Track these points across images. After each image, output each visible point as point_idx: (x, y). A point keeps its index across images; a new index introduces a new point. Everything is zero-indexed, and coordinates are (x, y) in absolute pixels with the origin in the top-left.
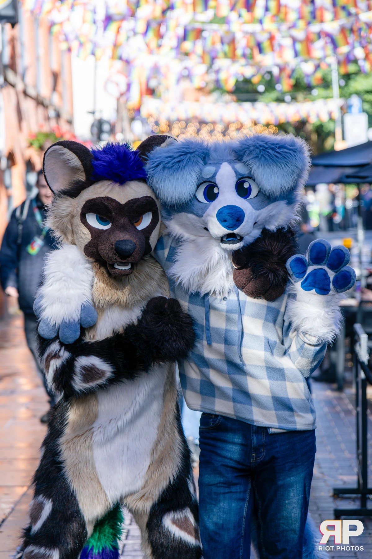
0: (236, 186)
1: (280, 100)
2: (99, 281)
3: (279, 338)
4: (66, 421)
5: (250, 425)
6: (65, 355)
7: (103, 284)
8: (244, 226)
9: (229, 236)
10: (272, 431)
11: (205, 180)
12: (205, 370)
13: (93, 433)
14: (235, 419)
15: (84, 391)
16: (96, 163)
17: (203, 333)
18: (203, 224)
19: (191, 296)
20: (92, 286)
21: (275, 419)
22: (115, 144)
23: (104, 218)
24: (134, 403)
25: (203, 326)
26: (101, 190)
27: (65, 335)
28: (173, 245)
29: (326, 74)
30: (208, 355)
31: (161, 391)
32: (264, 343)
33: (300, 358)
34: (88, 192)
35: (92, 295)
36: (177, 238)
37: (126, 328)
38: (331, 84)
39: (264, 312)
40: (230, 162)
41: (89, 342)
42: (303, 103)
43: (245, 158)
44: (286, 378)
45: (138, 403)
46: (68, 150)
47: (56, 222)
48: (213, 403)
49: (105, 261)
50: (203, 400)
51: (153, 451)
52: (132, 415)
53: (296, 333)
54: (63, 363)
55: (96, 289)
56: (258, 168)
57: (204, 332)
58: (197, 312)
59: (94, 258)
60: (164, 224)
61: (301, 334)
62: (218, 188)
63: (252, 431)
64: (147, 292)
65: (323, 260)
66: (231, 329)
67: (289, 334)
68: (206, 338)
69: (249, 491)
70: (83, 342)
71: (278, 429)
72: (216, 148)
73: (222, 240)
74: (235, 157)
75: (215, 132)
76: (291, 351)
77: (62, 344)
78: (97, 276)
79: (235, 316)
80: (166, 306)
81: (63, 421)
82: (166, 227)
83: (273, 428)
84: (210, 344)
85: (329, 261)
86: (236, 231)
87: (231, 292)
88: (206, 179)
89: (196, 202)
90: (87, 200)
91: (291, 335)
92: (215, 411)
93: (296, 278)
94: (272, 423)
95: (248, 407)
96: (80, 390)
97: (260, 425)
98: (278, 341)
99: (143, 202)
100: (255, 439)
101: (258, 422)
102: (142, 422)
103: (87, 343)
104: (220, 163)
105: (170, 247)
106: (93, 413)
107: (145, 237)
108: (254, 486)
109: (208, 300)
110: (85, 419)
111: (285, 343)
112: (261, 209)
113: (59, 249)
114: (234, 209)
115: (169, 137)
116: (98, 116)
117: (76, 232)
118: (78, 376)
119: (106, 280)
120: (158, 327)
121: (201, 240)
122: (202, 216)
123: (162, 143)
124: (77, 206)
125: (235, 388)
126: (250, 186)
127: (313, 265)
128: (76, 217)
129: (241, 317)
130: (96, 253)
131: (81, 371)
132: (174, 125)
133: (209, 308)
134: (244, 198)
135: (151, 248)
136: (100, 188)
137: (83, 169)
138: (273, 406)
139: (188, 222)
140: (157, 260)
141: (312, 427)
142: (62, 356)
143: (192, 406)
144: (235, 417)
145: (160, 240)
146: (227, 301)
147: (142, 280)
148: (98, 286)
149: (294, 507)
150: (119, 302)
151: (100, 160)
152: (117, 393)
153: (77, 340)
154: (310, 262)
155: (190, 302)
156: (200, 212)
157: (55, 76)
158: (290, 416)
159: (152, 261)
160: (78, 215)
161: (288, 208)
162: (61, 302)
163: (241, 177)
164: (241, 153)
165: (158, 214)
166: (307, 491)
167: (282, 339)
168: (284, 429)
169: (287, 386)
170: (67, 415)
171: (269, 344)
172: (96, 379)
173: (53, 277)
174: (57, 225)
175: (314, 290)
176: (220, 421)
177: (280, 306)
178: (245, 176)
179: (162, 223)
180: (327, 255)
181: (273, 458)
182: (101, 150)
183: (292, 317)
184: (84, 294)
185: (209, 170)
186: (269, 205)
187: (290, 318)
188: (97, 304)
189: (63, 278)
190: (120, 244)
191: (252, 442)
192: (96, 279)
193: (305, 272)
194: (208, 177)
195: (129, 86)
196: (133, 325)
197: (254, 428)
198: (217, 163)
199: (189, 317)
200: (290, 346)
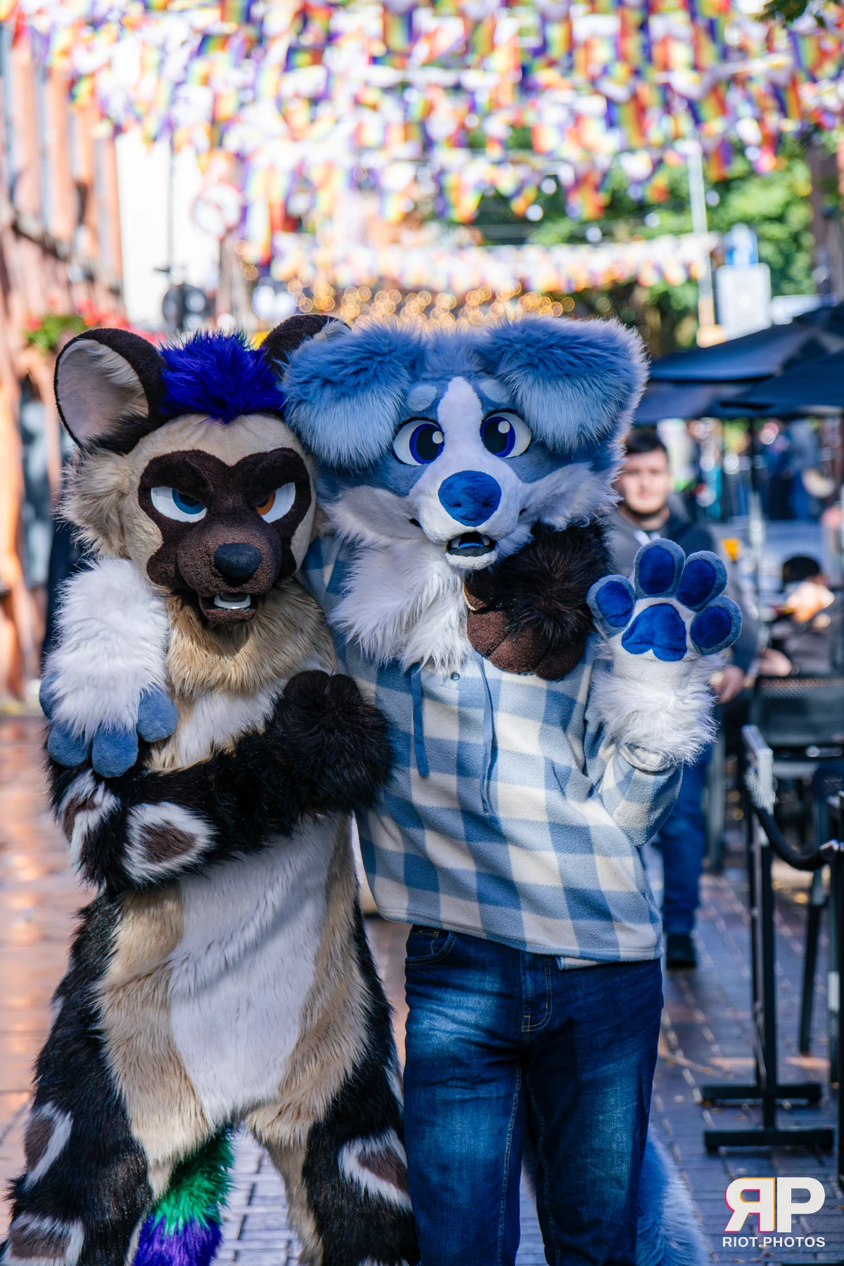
0: (481, 430)
1: (576, 239)
2: (182, 637)
3: (577, 761)
4: (112, 946)
5: (518, 951)
6: (106, 802)
7: (190, 643)
8: (500, 517)
9: (465, 537)
10: (566, 963)
11: (413, 415)
12: (414, 832)
13: (171, 971)
14: (484, 940)
15: (150, 881)
16: (171, 376)
17: (409, 751)
18: (408, 512)
19: (382, 669)
20: (167, 650)
21: (573, 937)
22: (214, 335)
23: (191, 496)
24: (263, 905)
25: (410, 735)
26: (183, 435)
27: (103, 757)
28: (341, 558)
29: (676, 181)
30: (421, 798)
31: (322, 878)
32: (543, 772)
33: (623, 803)
34: (153, 440)
35: (167, 668)
36: (349, 540)
37: (240, 740)
38: (689, 202)
39: (542, 703)
40: (469, 376)
41: (159, 773)
42: (627, 243)
43: (502, 370)
44: (595, 847)
45: (270, 904)
46: (110, 350)
47: (85, 506)
48: (436, 905)
49: (195, 591)
50: (413, 898)
51: (307, 1011)
52: (257, 931)
53: (613, 747)
54: (102, 819)
55: (175, 655)
56: (531, 388)
57: (412, 749)
58: (396, 704)
59: (169, 586)
60: (321, 510)
61: (626, 748)
62: (443, 434)
63: (522, 965)
64: (288, 660)
65: (669, 586)
66: (471, 742)
67: (598, 750)
68: (415, 762)
69: (516, 1095)
70: (146, 773)
71: (579, 958)
72: (439, 346)
73: (450, 546)
74: (481, 365)
75: (436, 310)
76: (604, 788)
77: (98, 778)
78: (176, 627)
79: (478, 714)
80: (327, 690)
81: (106, 946)
82: (326, 518)
83: (568, 957)
84: (424, 774)
85: (680, 587)
86: (482, 528)
87: (469, 661)
88: (416, 412)
89: (394, 464)
90: (152, 457)
91: (604, 752)
92: (440, 921)
93: (611, 627)
94: (565, 947)
95: (512, 911)
96: (144, 879)
97: (539, 952)
98: (574, 766)
99: (275, 461)
100: (529, 981)
101: (535, 943)
102: (279, 946)
103: (155, 775)
104: (448, 377)
105: (337, 562)
106: (172, 928)
107: (281, 538)
108: (528, 1083)
109: (419, 675)
110: (153, 942)
111: (589, 771)
112: (535, 480)
113: (92, 569)
114: (478, 478)
115: (331, 319)
116: (177, 278)
117: (129, 529)
118: (136, 848)
119: (197, 636)
120: (311, 735)
121: (403, 546)
122: (407, 494)
123: (316, 332)
124: (130, 473)
125: (483, 870)
126: (512, 429)
127: (645, 597)
128: (129, 496)
129: (492, 714)
130: (173, 576)
131: (142, 837)
132: (345, 295)
133: (421, 694)
134: (499, 456)
135: (294, 563)
136: (181, 430)
137: (142, 391)
138: (567, 910)
139: (375, 508)
140: (308, 590)
141: (653, 953)
142: (100, 805)
143: (388, 910)
144: (485, 934)
145: (314, 548)
146: (460, 680)
147: (277, 632)
148: (180, 650)
149: (616, 1129)
150: (226, 682)
151: (180, 371)
152: (224, 886)
153: (131, 769)
154: (640, 590)
155: (380, 682)
156: (402, 485)
157: (83, 192)
158: (605, 930)
159: (299, 591)
160: (132, 492)
161: (593, 478)
162: (96, 686)
163: (493, 409)
164: (494, 357)
165: (309, 487)
166: (645, 1094)
167: (582, 762)
168: (592, 959)
169: (597, 864)
170: (113, 934)
171: (555, 773)
172: (177, 853)
173: (80, 630)
174: (87, 513)
175: (651, 651)
176: (451, 943)
177: (576, 688)
178: (502, 407)
179: (318, 509)
180: (675, 574)
181: (570, 1024)
182: (182, 348)
183: (604, 711)
184: (146, 669)
185: (422, 393)
186: (553, 473)
187: (600, 714)
188: (177, 689)
189: (102, 634)
190: (225, 553)
191: (524, 988)
192: (175, 634)
193: (629, 612)
194: (421, 408)
195: (244, 211)
196: (255, 732)
197: (527, 958)
198: (440, 379)
199: (378, 714)
200: (602, 777)
